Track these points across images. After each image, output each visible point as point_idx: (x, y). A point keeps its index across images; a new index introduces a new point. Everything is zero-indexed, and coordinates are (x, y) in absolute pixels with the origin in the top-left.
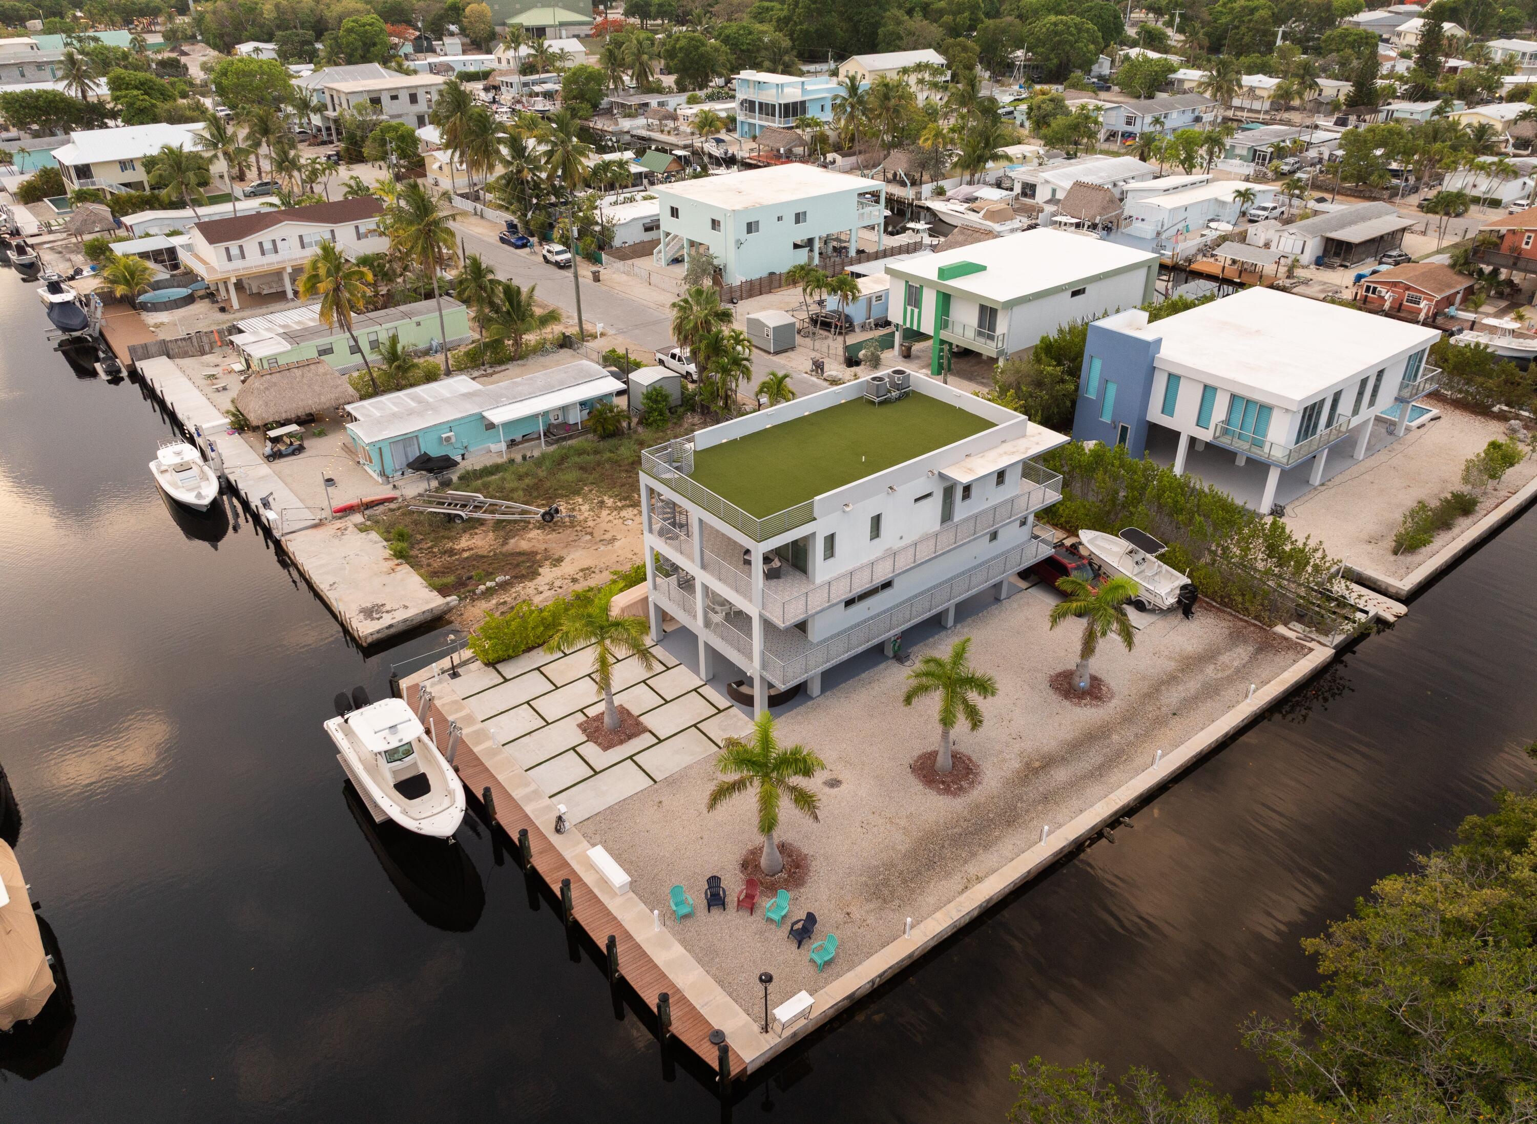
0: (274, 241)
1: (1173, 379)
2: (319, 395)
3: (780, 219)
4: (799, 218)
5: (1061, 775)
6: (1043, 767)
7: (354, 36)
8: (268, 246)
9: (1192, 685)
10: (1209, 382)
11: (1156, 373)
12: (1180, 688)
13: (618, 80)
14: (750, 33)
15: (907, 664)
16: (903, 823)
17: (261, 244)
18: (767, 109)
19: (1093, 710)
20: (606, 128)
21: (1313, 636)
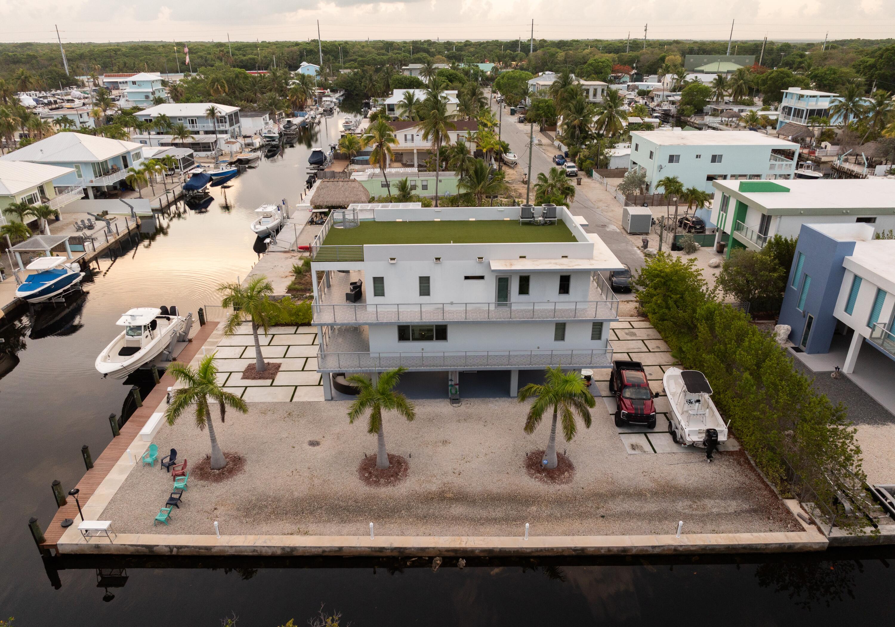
0: (412, 135)
1: (857, 279)
2: (347, 197)
3: (698, 156)
4: (715, 159)
5: (457, 510)
6: (450, 499)
7: (591, 67)
8: (409, 137)
9: (652, 506)
10: (883, 287)
11: (846, 273)
12: (637, 504)
13: (721, 95)
14: (835, 73)
15: (454, 405)
16: (316, 481)
17: (406, 135)
18: (798, 113)
19: (539, 483)
20: (696, 122)
21: (817, 521)
